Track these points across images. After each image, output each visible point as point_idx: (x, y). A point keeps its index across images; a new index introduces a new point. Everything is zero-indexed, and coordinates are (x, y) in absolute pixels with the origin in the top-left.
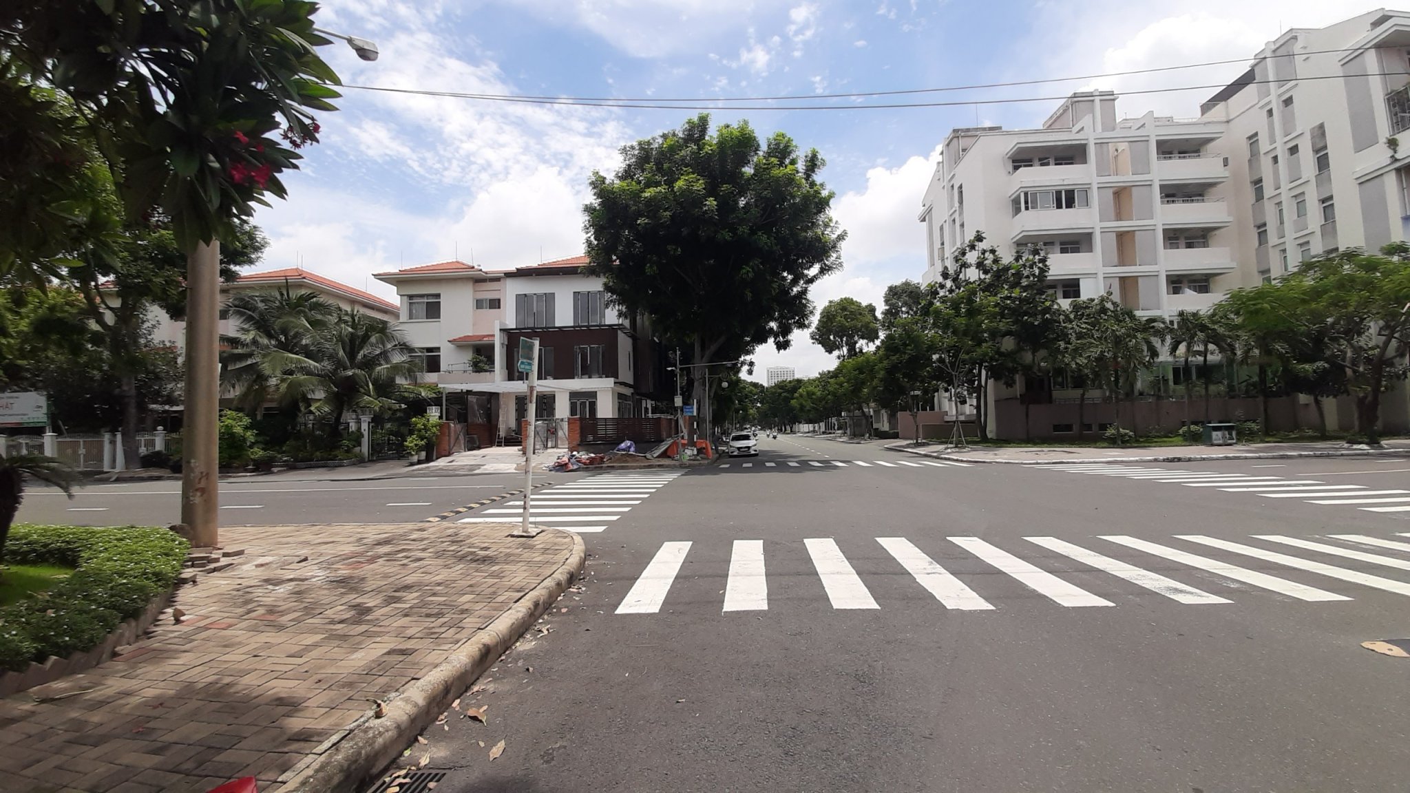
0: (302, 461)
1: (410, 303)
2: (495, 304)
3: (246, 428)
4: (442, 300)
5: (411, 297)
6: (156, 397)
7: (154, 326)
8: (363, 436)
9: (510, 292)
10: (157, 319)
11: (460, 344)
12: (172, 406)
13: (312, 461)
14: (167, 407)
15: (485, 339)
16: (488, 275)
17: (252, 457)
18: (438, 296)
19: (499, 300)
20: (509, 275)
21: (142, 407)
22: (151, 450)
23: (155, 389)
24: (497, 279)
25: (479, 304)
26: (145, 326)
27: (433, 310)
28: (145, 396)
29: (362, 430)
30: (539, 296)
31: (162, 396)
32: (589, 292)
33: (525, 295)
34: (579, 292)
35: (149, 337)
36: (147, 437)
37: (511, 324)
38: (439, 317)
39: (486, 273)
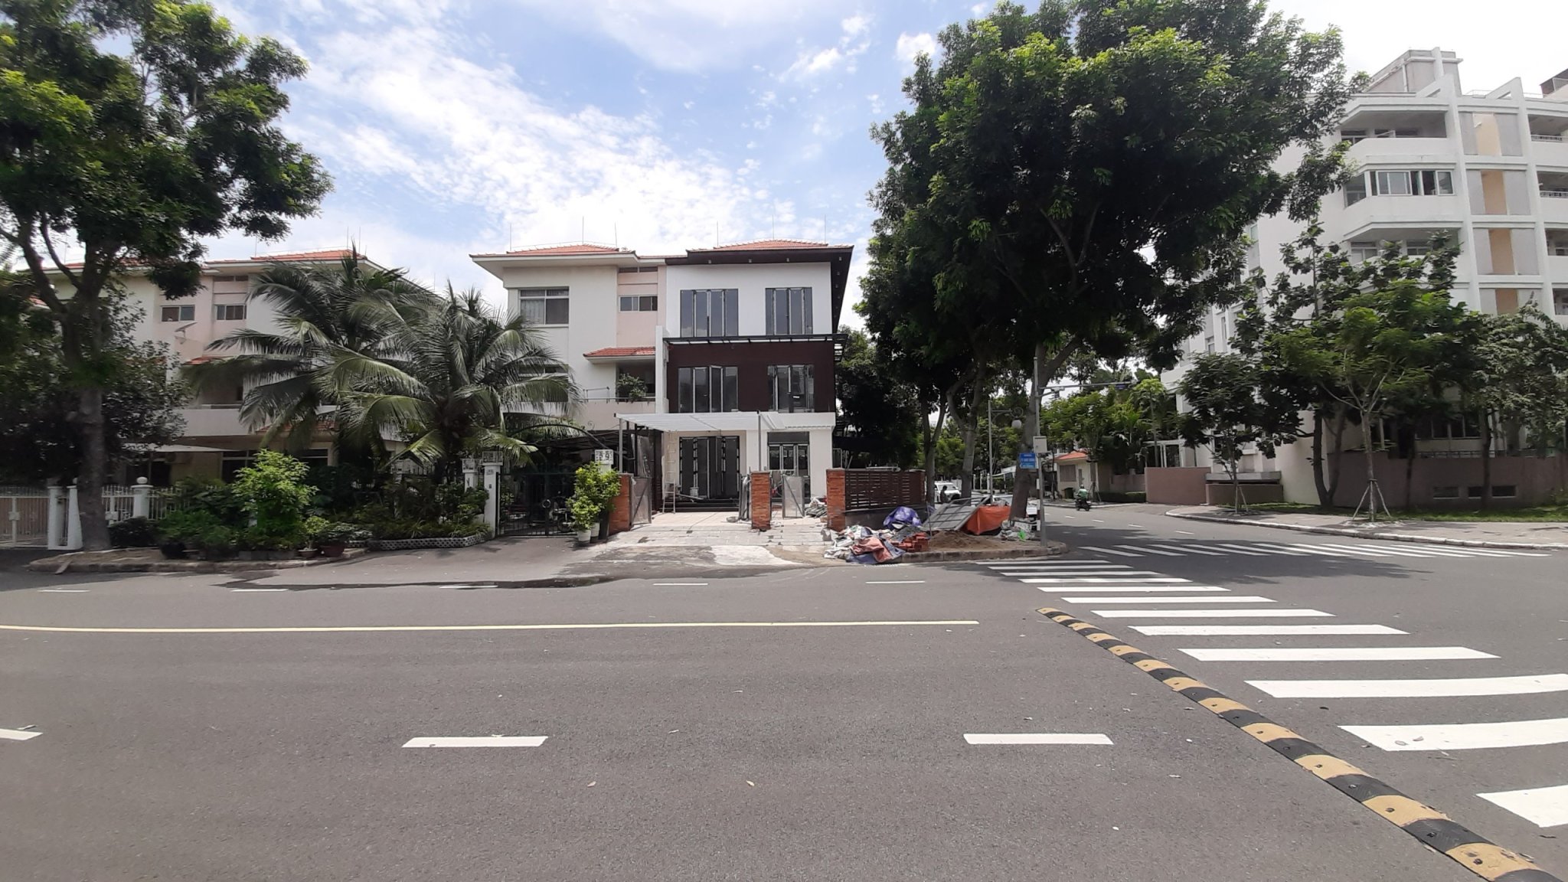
0: (392, 537)
1: (522, 300)
2: (650, 303)
3: (300, 482)
4: (572, 296)
5: (523, 291)
6: (135, 430)
7: (135, 318)
8: (487, 496)
9: (672, 287)
10: (140, 306)
11: (599, 360)
12: (160, 445)
13: (409, 537)
14: (152, 447)
15: (638, 353)
16: (642, 261)
17: (310, 531)
18: (566, 290)
19: (655, 299)
20: (672, 262)
21: (112, 446)
22: (125, 518)
23: (134, 418)
24: (653, 268)
25: (626, 304)
26: (121, 316)
27: (557, 311)
28: (117, 428)
29: (486, 487)
30: (716, 294)
31: (146, 429)
32: (789, 289)
33: (694, 292)
34: (774, 289)
35: (126, 334)
36: (119, 494)
37: (674, 331)
38: (567, 322)
39: (639, 258)
